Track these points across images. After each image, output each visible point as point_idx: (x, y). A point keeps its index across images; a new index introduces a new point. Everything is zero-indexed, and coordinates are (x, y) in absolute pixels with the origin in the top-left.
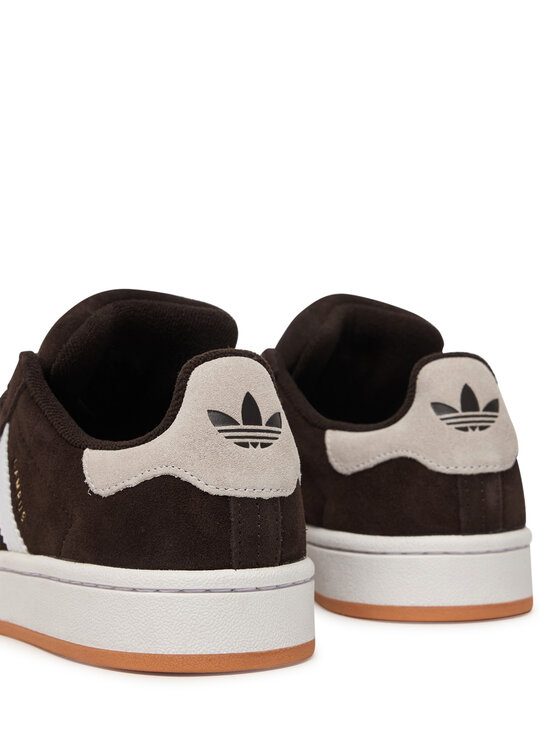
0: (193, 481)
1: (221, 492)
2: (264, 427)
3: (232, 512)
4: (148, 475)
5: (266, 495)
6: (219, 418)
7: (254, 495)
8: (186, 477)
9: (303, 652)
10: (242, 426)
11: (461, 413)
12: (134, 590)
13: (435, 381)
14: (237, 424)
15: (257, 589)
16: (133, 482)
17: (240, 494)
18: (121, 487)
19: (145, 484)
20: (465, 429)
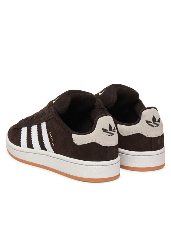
0: (100, 144)
1: (106, 146)
2: (113, 131)
3: (108, 150)
4: (90, 142)
5: (114, 145)
6: (104, 130)
7: (112, 146)
8: (98, 143)
9: (117, 177)
10: (109, 132)
11: (153, 123)
12: (87, 165)
13: (146, 115)
14: (108, 131)
15: (112, 164)
16: (86, 143)
17: (109, 146)
18: (83, 144)
19: (89, 144)
20: (154, 127)
